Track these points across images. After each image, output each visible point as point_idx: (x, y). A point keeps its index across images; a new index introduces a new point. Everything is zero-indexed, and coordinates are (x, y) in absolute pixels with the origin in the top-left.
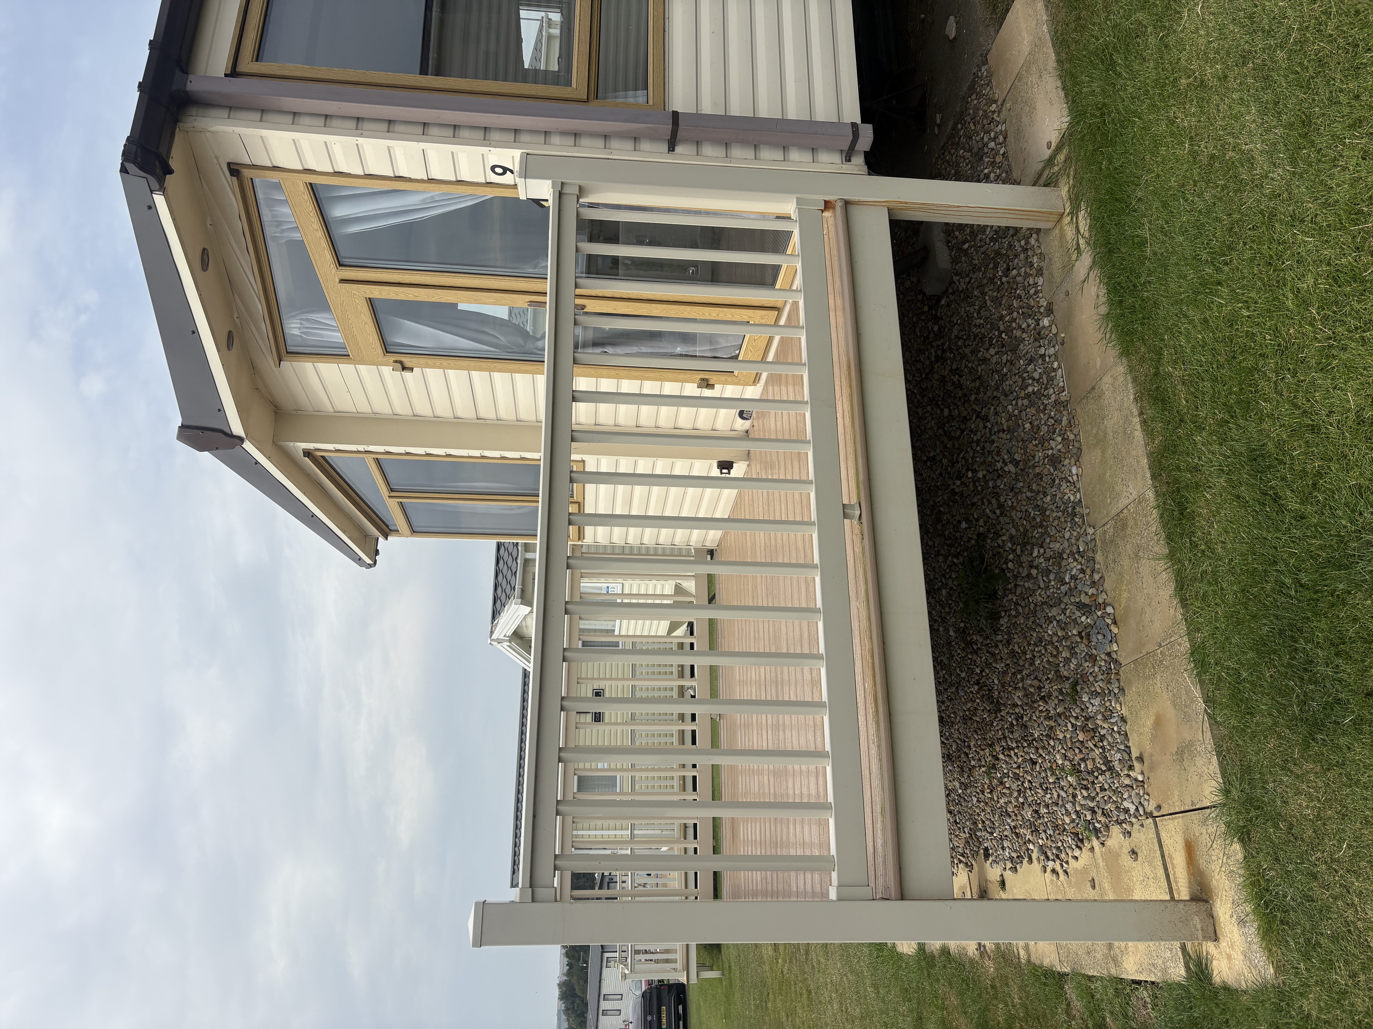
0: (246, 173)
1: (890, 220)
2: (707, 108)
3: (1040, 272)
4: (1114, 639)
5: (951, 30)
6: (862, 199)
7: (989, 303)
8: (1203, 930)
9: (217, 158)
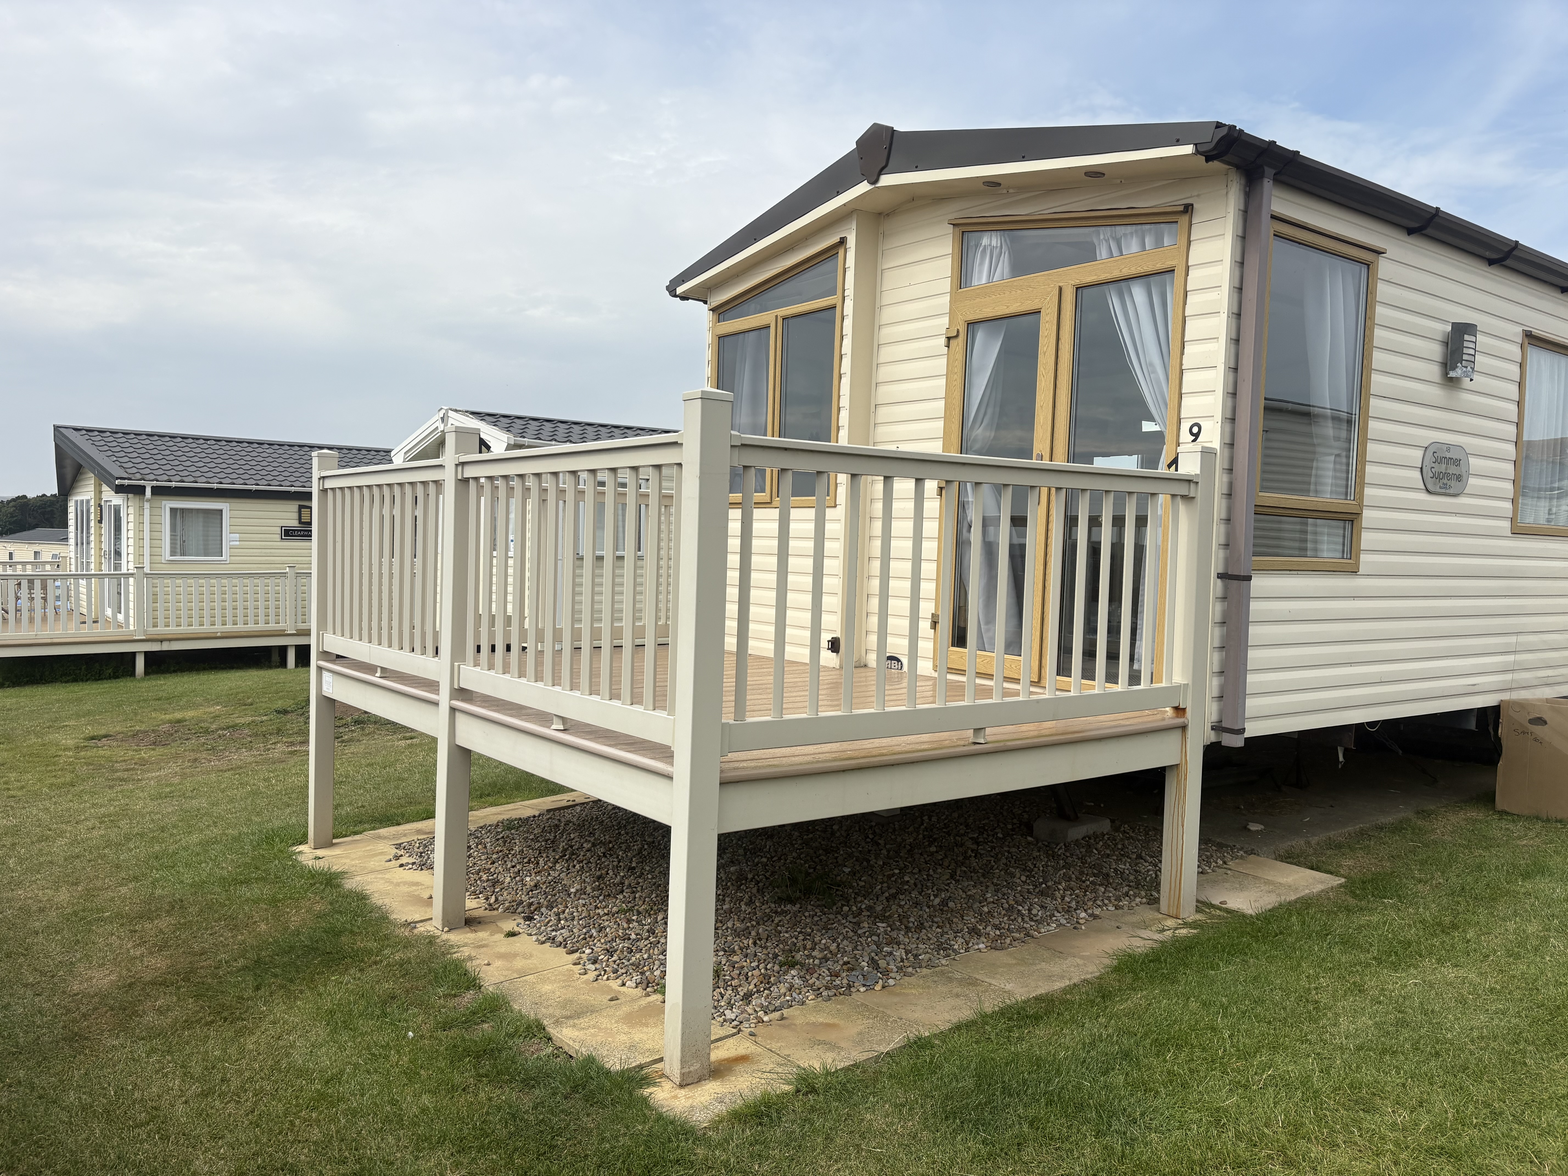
0: (1185, 219)
1: (1163, 769)
2: (1255, 606)
3: (1117, 907)
4: (869, 988)
5: (1254, 827)
6: (1188, 741)
7: (1062, 872)
8: (690, 1072)
9: (1198, 196)
